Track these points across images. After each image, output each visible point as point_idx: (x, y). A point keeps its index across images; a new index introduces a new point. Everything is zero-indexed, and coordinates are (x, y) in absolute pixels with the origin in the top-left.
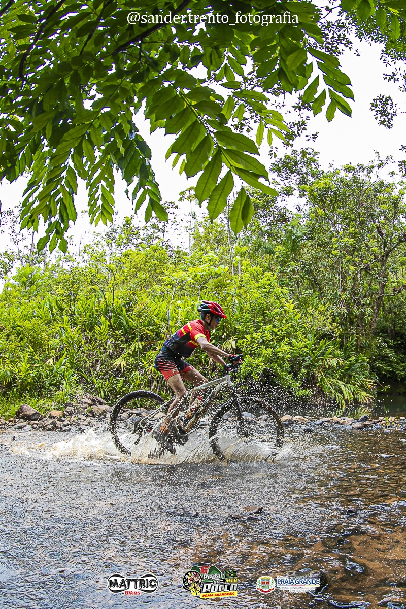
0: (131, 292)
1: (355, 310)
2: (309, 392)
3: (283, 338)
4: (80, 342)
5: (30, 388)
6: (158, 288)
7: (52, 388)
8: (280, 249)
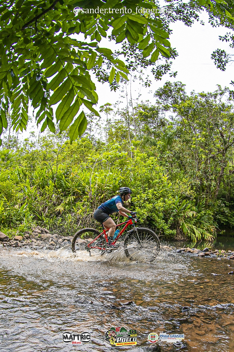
0: (68, 166)
1: (205, 183)
3: (160, 198)
4: (36, 195)
5: (4, 222)
6: (84, 164)
7: (17, 223)
8: (160, 143)
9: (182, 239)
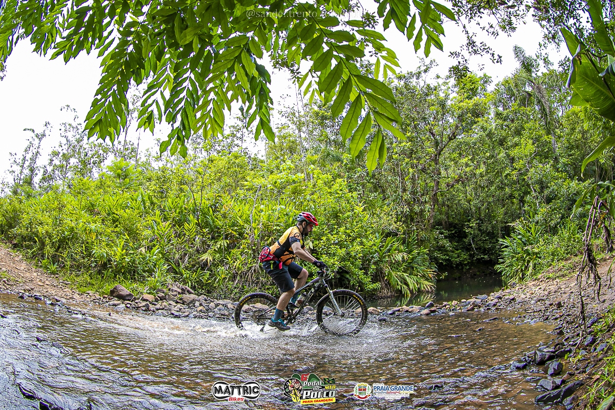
0: (217, 195)
1: (417, 208)
2: (377, 285)
3: (354, 239)
4: (170, 236)
5: (124, 271)
6: (241, 192)
7: (145, 274)
8: (346, 157)
9: (389, 294)
